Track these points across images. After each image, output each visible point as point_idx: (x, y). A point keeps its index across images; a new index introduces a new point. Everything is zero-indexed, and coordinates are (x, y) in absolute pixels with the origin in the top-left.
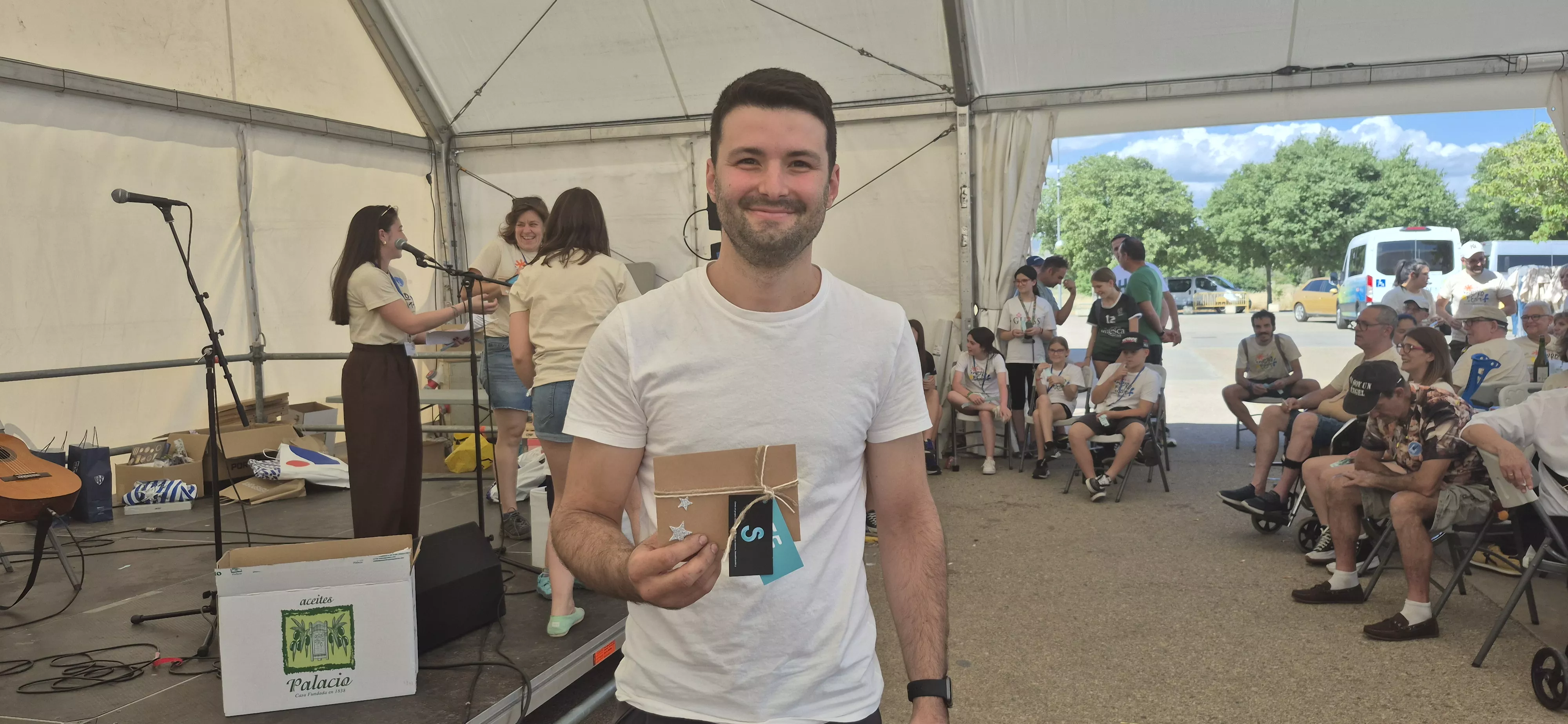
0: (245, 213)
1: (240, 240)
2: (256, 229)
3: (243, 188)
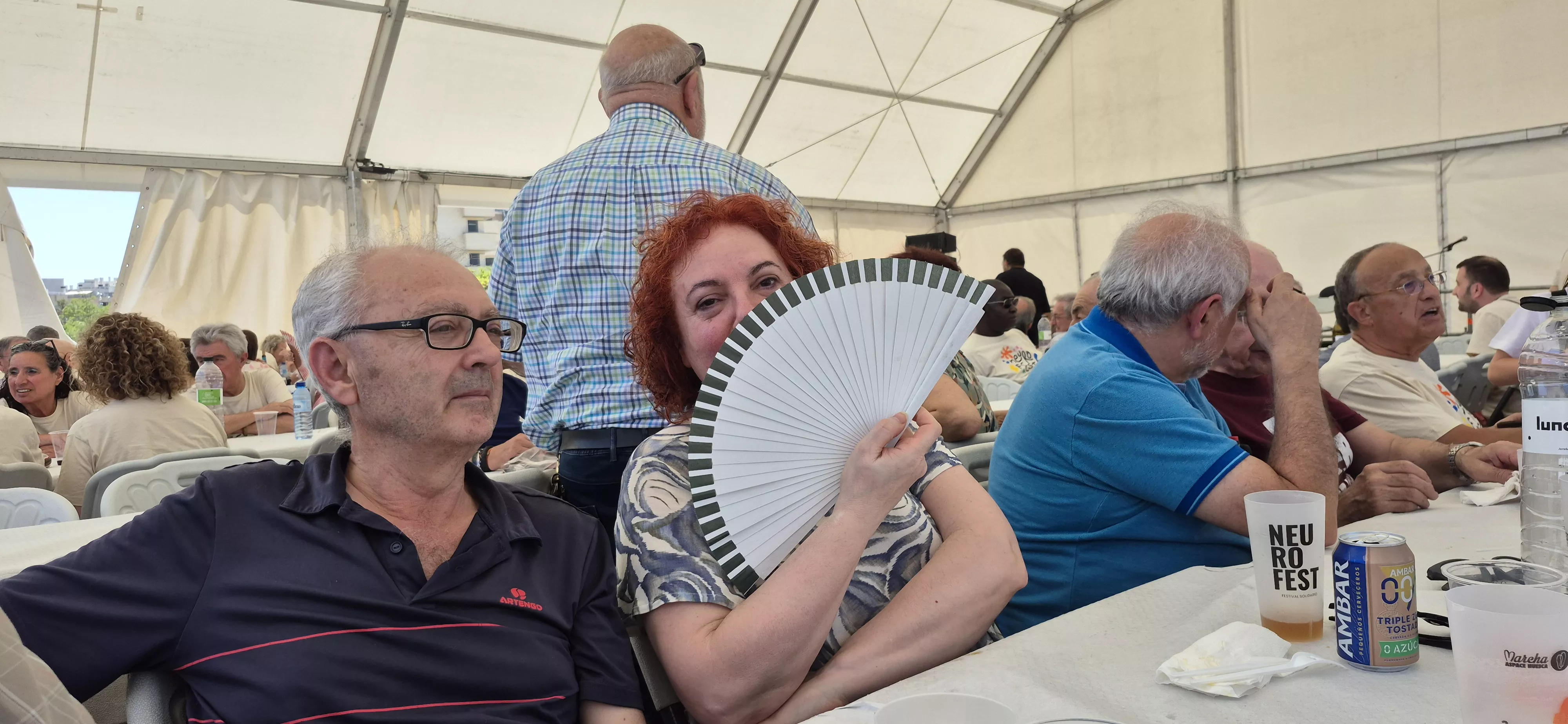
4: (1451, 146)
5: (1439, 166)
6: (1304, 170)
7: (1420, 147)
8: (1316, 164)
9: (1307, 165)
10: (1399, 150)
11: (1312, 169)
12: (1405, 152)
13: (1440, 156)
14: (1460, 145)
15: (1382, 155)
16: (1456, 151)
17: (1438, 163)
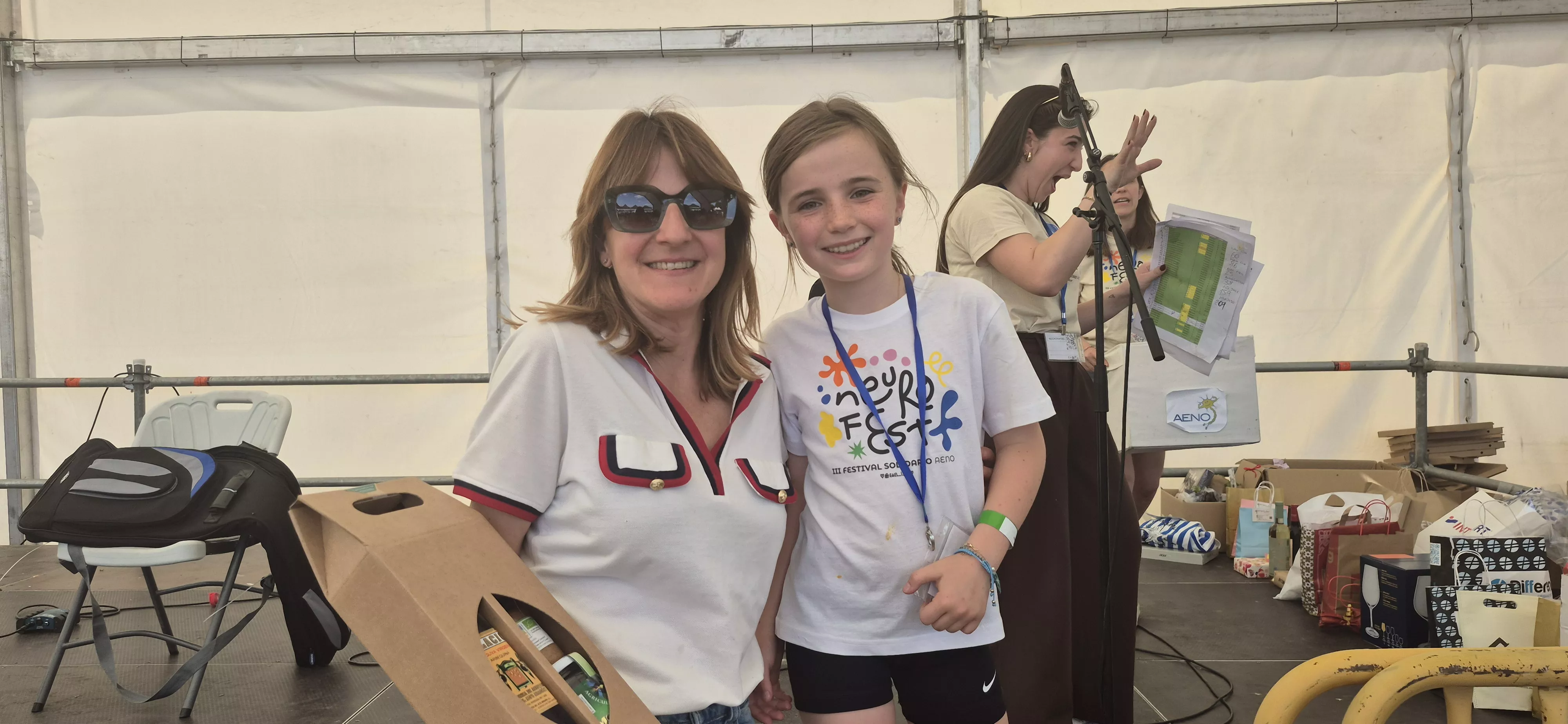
0: (1459, 156)
1: (1447, 195)
2: (1476, 179)
3: (1456, 120)
4: (512, 45)
5: (488, 88)
6: (184, 63)
7: (448, 38)
8: (214, 51)
9: (192, 51)
10: (402, 40)
11: (204, 63)
12: (416, 47)
13: (490, 64)
14: (531, 45)
15: (365, 48)
16: (524, 58)
17: (486, 84)
